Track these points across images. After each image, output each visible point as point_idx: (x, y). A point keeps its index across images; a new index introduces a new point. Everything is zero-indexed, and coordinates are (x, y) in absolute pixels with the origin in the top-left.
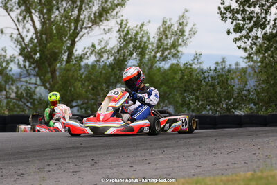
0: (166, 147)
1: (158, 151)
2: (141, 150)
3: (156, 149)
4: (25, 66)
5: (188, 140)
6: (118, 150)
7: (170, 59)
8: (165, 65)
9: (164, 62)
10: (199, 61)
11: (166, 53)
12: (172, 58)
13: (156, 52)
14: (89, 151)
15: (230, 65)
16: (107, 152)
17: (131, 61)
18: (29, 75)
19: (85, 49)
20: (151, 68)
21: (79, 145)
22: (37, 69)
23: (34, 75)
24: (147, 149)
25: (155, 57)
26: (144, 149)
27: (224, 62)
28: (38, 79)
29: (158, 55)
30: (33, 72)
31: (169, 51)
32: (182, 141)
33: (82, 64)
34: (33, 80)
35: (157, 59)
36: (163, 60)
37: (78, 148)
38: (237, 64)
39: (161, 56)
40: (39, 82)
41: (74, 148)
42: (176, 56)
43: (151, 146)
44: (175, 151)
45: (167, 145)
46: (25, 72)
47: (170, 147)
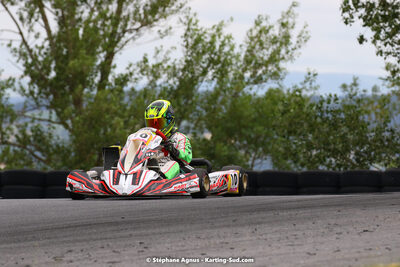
0: (259, 223)
1: (247, 230)
2: (220, 227)
3: (243, 225)
4: (32, 93)
5: (293, 212)
6: (181, 227)
7: (266, 81)
8: (260, 91)
9: (256, 86)
10: (314, 84)
11: (260, 72)
12: (269, 81)
13: (245, 70)
14: (135, 229)
15: (364, 91)
16: (163, 230)
18: (38, 106)
19: (130, 65)
20: (236, 95)
21: (119, 219)
22: (51, 97)
23: (48, 107)
24: (228, 226)
25: (242, 78)
26: (224, 226)
27: (355, 84)
28: (54, 112)
29: (247, 75)
30: (45, 102)
31: (264, 68)
33: (126, 89)
34: (46, 114)
35: (246, 80)
36: (256, 83)
37: (117, 223)
38: (375, 89)
39: (251, 76)
40: (54, 117)
41: (110, 224)
42: (275, 76)
43: (234, 221)
44: (274, 229)
45: (260, 220)
46: (33, 102)
47: (265, 223)
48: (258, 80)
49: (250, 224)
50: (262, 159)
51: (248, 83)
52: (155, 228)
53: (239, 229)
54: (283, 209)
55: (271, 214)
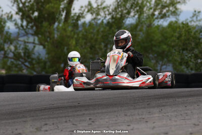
0: (164, 106)
1: (156, 110)
2: (139, 108)
3: (154, 107)
4: (22, 26)
5: (185, 99)
7: (169, 16)
8: (164, 23)
9: (162, 20)
10: (198, 18)
11: (164, 11)
12: (171, 16)
13: (155, 10)
14: (86, 110)
16: (104, 111)
17: (128, 19)
18: (27, 34)
19: (82, 7)
20: (150, 26)
21: (76, 104)
22: (34, 28)
23: (32, 35)
24: (144, 108)
25: (153, 15)
26: (142, 108)
28: (36, 38)
29: (157, 13)
30: (31, 31)
31: (167, 9)
32: (180, 100)
33: (80, 23)
34: (31, 39)
35: (156, 16)
36: (162, 18)
37: (75, 107)
39: (159, 14)
40: (37, 42)
41: (71, 107)
42: (175, 13)
43: (148, 105)
44: (173, 109)
45: (164, 104)
46: (23, 32)
47: (167, 106)
48: (163, 16)
49: (158, 106)
50: (166, 65)
51: (157, 18)
52: (99, 109)
53: (151, 110)
54: (179, 97)
55: (171, 100)
